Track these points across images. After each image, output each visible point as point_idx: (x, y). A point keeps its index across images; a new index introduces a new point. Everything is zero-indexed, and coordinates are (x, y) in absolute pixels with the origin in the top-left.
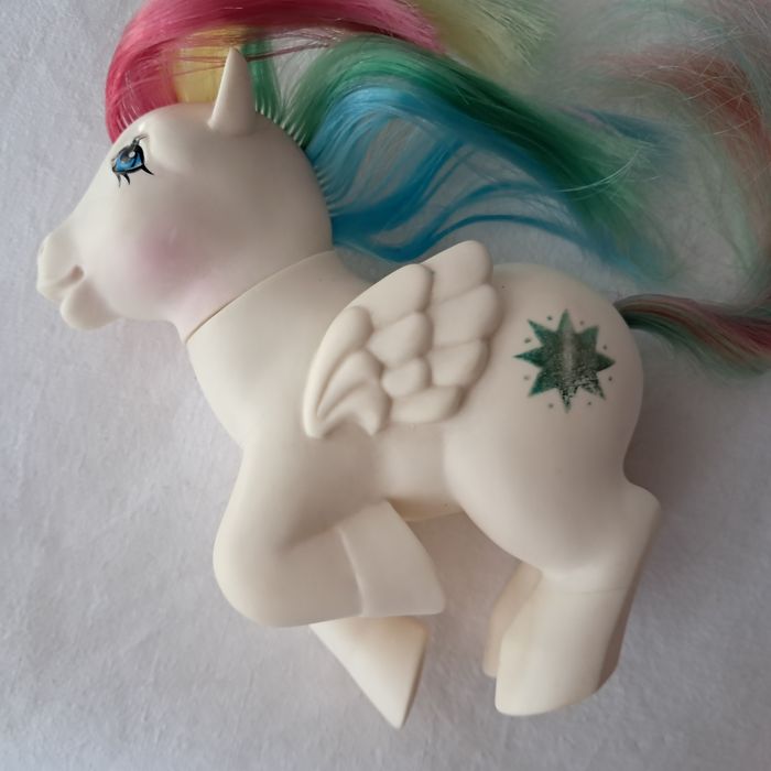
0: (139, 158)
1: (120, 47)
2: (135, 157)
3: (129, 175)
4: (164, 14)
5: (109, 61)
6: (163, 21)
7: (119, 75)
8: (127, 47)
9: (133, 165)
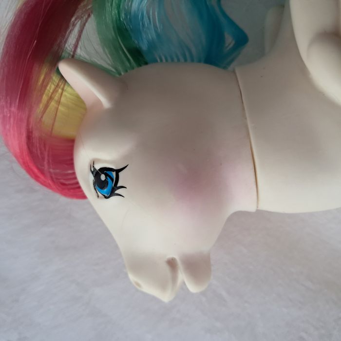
0: (108, 172)
1: (16, 157)
2: (106, 175)
3: (119, 185)
4: (8, 105)
5: (23, 172)
6: (13, 109)
7: (36, 170)
8: (18, 150)
9: (112, 180)
